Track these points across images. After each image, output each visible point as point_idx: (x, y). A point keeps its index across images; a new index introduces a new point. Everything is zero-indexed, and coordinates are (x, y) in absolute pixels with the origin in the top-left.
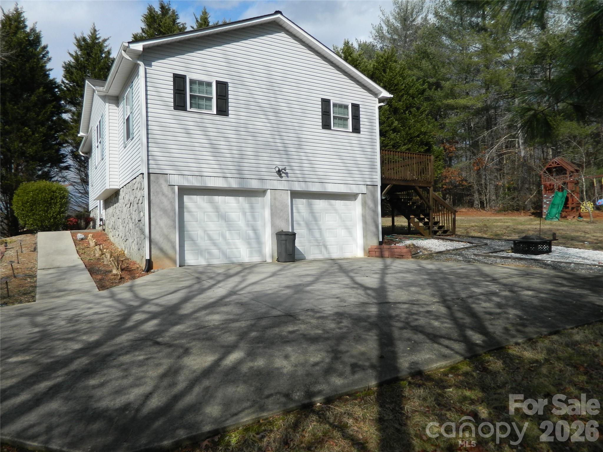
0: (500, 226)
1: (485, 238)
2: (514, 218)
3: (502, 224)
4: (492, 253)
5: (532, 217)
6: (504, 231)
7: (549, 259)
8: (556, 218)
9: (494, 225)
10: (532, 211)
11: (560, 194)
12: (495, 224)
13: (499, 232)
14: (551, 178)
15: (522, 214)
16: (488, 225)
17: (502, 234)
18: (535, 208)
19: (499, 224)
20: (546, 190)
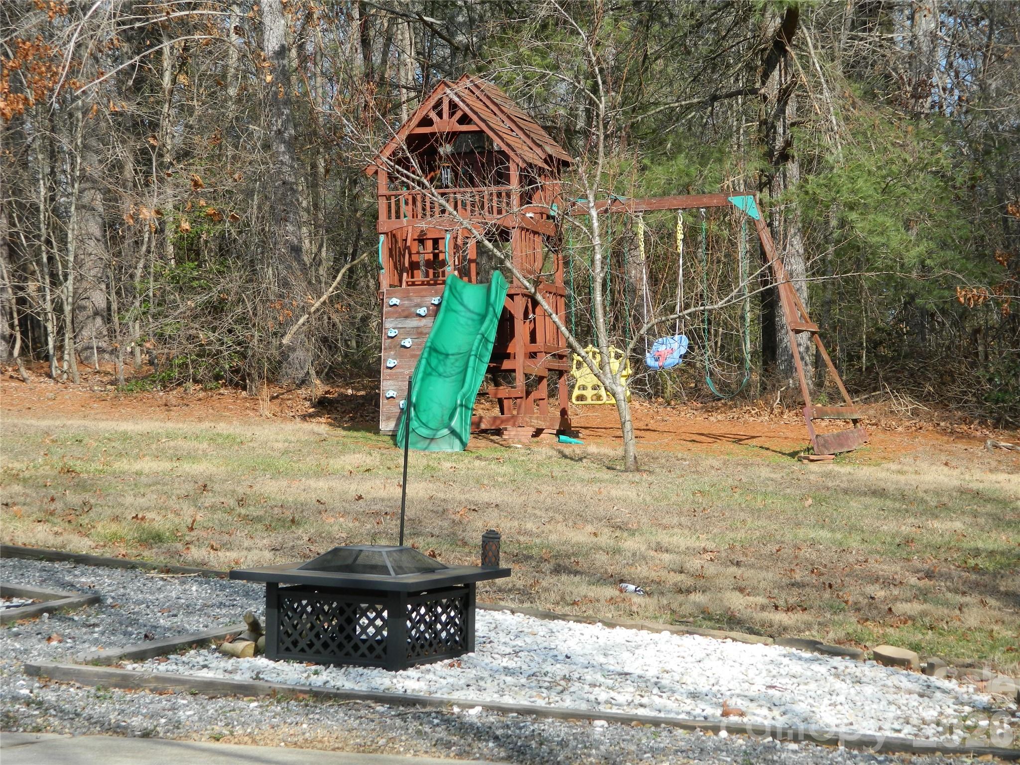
0: (157, 481)
1: (80, 560)
2: (222, 427)
3: (165, 465)
4: (140, 657)
5: (321, 427)
6: (188, 512)
7: (471, 695)
8: (453, 432)
9: (119, 475)
10: (319, 388)
11: (472, 294)
12: (122, 465)
13: (158, 522)
14: (433, 194)
15: (266, 407)
16: (87, 469)
17: (175, 535)
18: (329, 374)
19: (147, 465)
20: (399, 269)
